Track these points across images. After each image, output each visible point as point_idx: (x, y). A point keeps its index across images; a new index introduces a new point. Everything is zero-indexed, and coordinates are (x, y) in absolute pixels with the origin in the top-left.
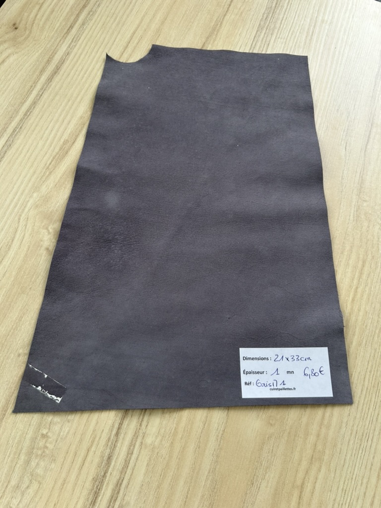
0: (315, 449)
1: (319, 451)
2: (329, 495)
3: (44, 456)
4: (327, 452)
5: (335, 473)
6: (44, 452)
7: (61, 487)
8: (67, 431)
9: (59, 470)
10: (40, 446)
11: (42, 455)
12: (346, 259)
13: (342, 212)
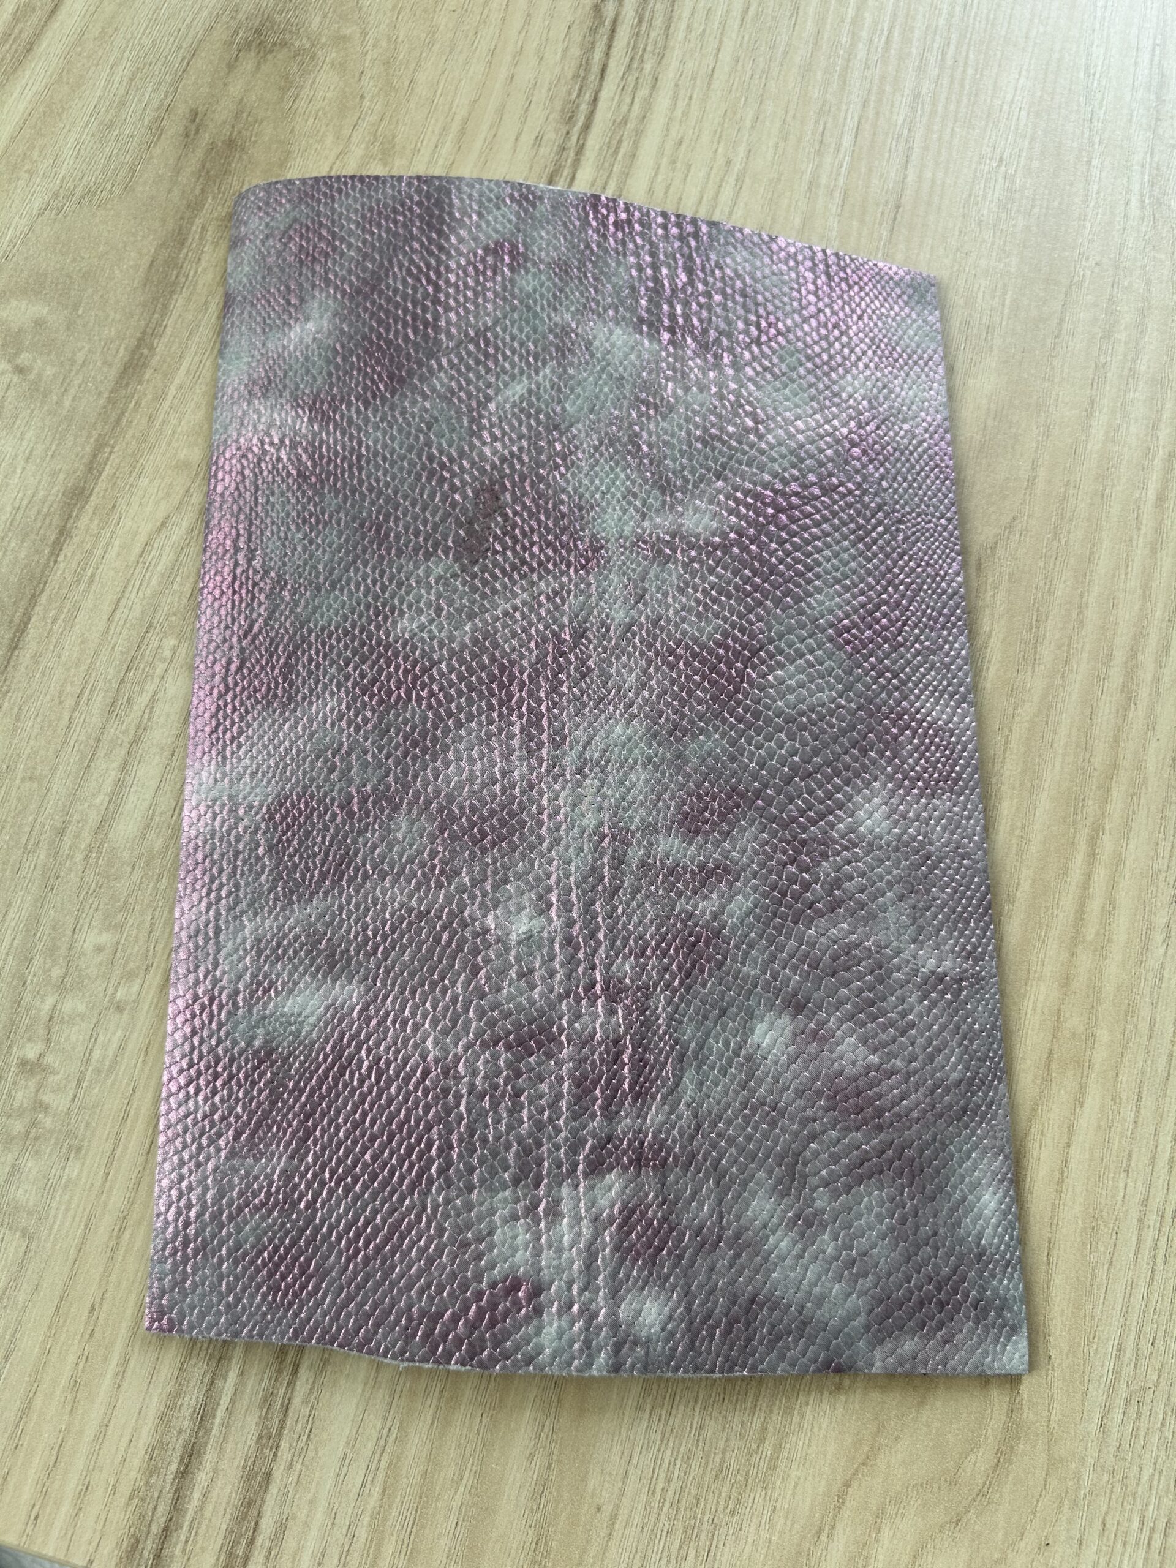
0: (1056, 1029)
1: (1074, 1035)
2: (1122, 1185)
3: (37, 1138)
4: (1103, 1034)
5: (1138, 1107)
6: (34, 1124)
7: (113, 1243)
8: (115, 1045)
9: (98, 1183)
10: (16, 1104)
11: (27, 1134)
12: (1126, 356)
13: (1098, 193)
